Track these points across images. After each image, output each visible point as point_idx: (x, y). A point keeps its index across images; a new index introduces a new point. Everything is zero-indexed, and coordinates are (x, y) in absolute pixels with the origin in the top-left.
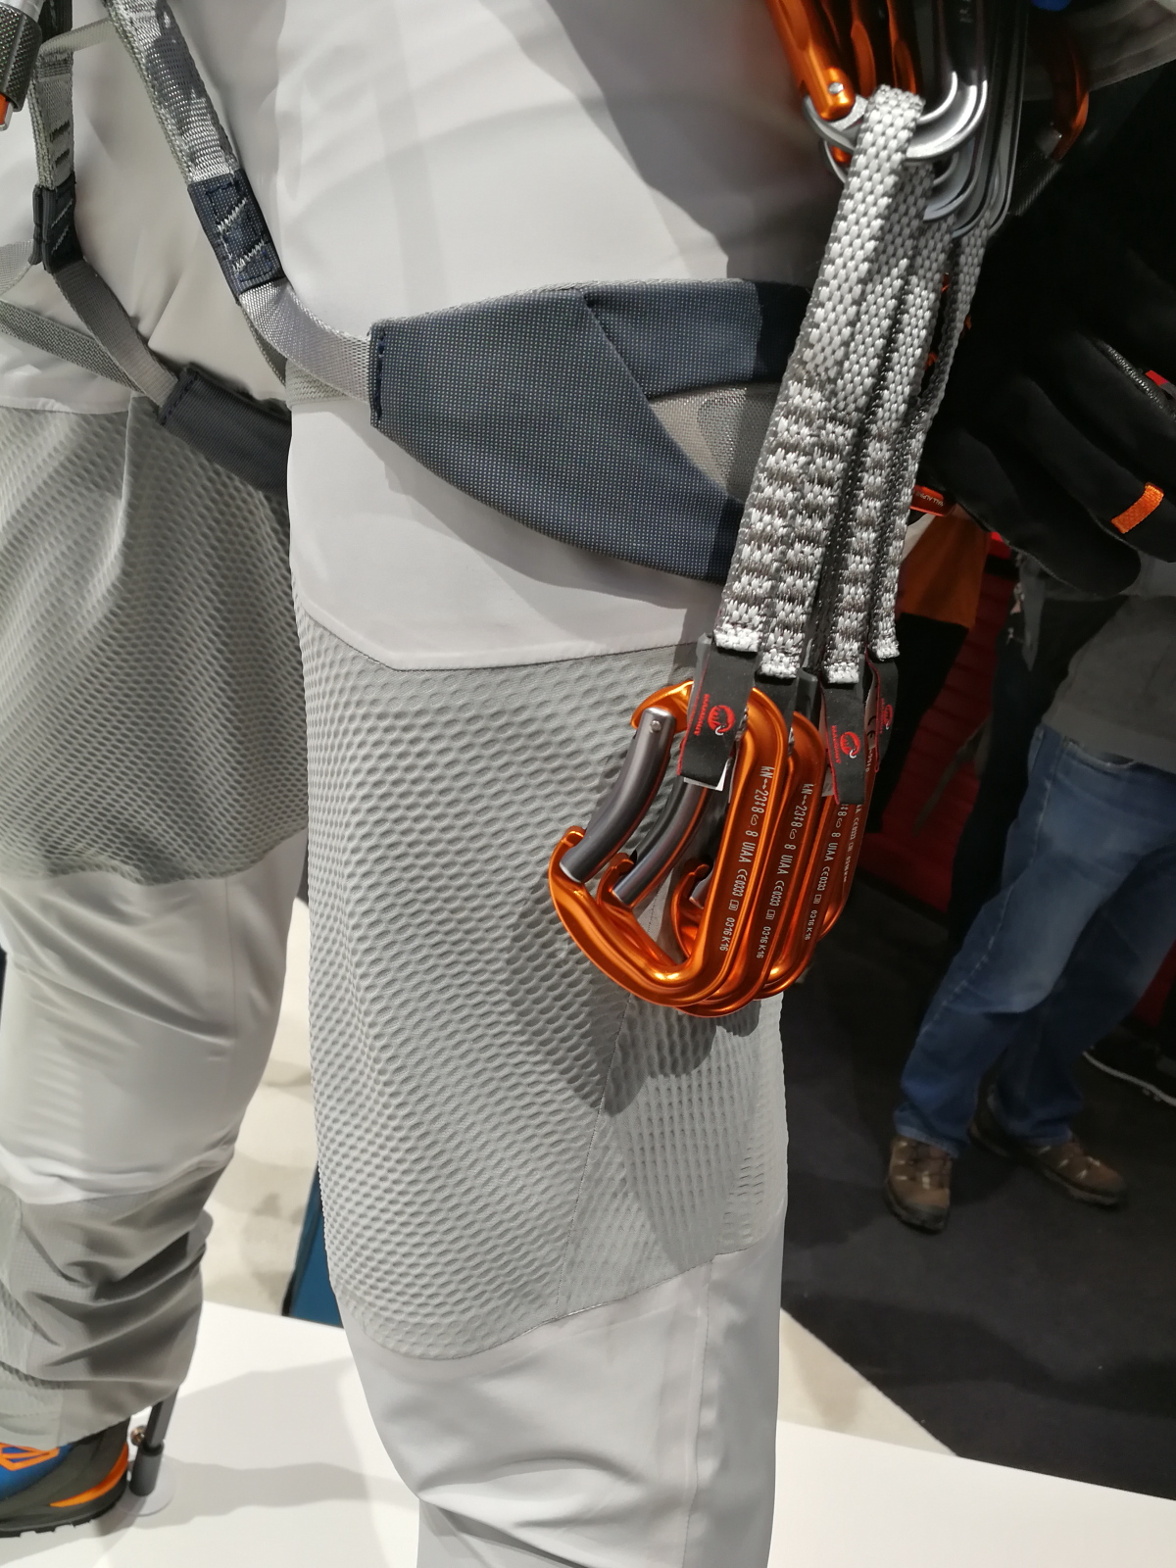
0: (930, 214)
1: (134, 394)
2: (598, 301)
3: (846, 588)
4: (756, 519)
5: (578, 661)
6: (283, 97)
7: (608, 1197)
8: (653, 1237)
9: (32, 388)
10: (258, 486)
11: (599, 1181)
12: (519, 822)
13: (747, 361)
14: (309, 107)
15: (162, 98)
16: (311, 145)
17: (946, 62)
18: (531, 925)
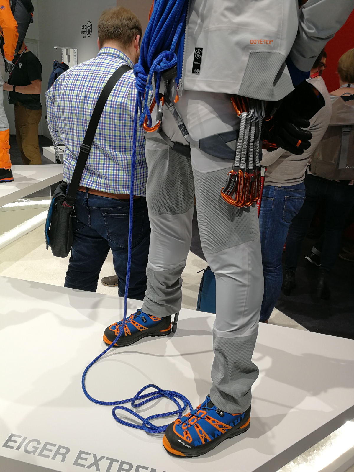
0: (252, 121)
1: (169, 146)
2: (219, 135)
3: (250, 159)
4: (237, 153)
5: (222, 170)
6: (188, 117)
7: (233, 233)
8: (239, 238)
9: (156, 147)
10: (185, 156)
11: (232, 231)
12: (217, 188)
13: (235, 138)
14: (191, 118)
15: (175, 117)
16: (191, 122)
17: (249, 109)
18: (220, 200)
